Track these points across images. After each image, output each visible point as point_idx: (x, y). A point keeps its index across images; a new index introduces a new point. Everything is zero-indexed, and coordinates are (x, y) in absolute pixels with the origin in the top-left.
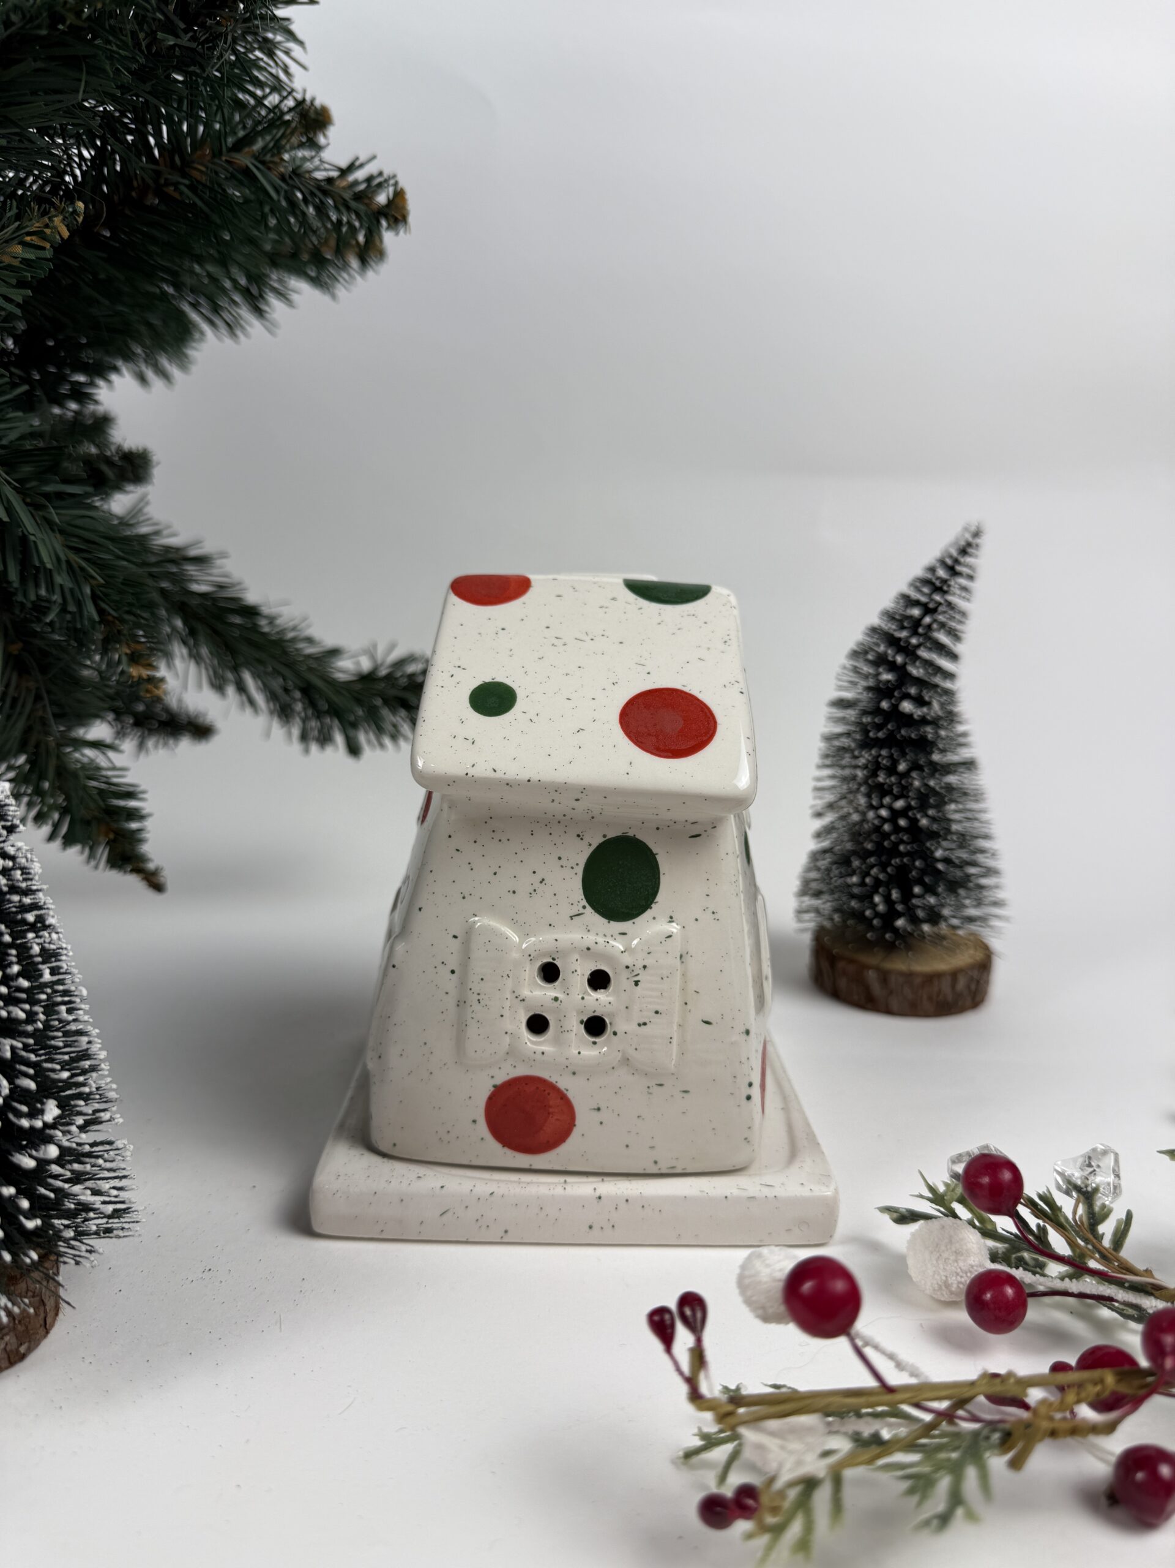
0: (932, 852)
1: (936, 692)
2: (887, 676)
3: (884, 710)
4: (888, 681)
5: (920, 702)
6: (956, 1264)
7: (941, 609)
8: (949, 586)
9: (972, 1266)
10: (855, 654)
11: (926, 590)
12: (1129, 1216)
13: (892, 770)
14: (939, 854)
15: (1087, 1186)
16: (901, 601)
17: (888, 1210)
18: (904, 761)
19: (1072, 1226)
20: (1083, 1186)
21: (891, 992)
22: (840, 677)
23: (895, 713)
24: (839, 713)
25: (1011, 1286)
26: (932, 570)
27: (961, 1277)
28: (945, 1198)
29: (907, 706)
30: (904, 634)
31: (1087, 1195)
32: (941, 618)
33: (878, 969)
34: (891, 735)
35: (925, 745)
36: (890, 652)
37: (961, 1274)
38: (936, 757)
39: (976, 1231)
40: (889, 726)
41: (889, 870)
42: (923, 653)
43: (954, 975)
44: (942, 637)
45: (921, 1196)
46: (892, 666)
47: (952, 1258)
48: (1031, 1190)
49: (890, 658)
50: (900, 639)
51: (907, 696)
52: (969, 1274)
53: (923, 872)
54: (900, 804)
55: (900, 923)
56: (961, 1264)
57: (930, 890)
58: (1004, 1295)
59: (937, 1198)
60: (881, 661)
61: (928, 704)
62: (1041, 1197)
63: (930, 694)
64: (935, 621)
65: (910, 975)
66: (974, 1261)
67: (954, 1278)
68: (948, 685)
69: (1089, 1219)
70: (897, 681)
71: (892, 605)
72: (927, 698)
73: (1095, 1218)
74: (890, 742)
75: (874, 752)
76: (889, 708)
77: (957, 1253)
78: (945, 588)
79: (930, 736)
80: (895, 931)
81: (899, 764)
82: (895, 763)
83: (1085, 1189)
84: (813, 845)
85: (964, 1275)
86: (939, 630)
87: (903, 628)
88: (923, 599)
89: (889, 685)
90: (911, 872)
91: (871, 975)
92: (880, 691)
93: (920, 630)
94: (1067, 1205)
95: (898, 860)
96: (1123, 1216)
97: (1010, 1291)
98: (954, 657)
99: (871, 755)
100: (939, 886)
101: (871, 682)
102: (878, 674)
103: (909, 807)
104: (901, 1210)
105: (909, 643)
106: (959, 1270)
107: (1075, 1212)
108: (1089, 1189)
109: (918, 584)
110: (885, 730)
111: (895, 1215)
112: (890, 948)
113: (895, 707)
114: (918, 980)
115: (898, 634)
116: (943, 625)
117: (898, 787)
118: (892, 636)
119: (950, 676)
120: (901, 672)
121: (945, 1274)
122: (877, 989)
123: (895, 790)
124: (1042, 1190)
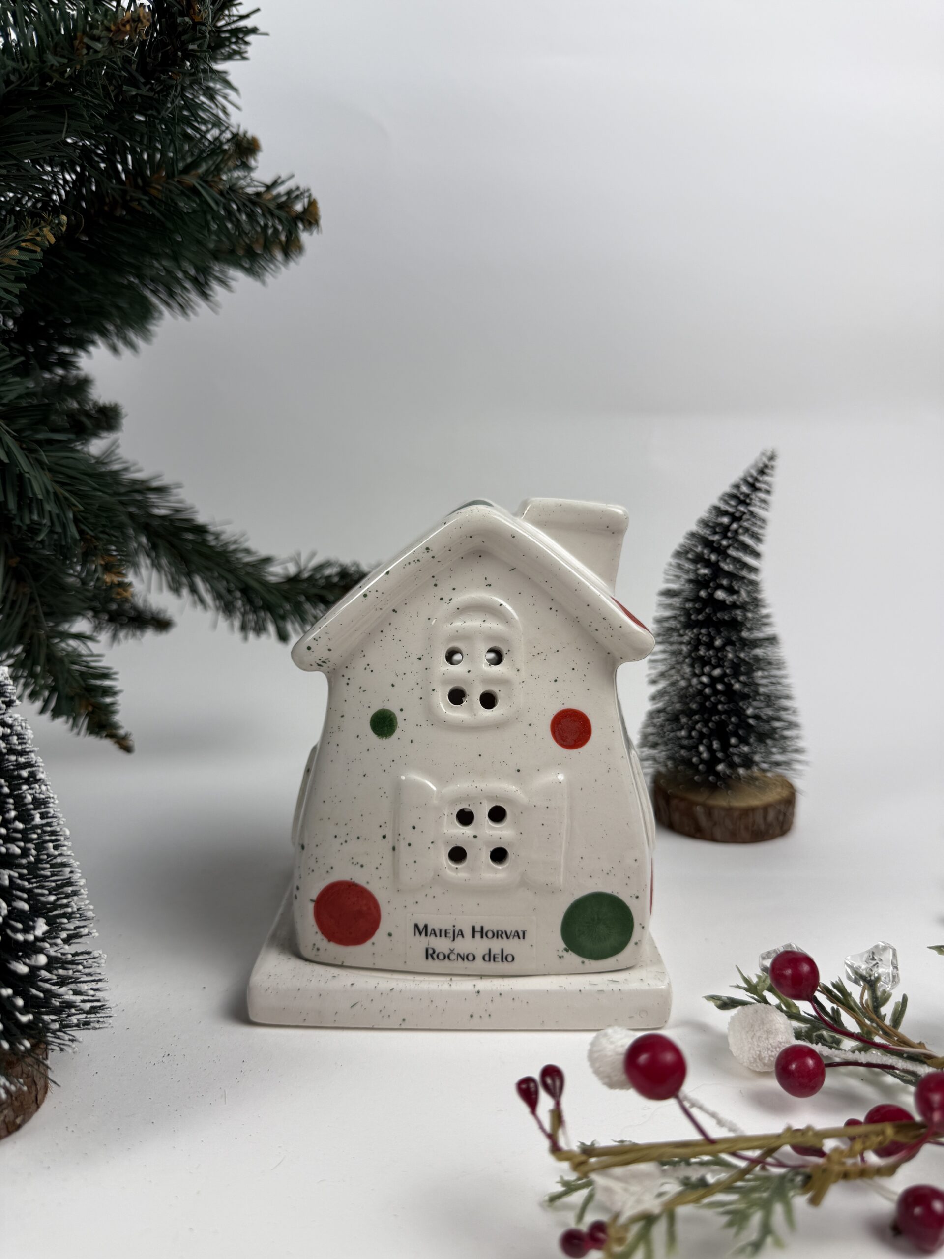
0: (744, 710)
1: (744, 583)
2: (704, 571)
3: (702, 598)
4: (705, 575)
5: (731, 591)
6: (767, 1041)
7: (745, 517)
8: (751, 499)
9: (780, 1043)
10: (678, 554)
11: (733, 503)
12: (905, 999)
13: (710, 645)
14: (750, 711)
15: (870, 976)
16: (714, 512)
17: (712, 998)
18: (720, 638)
19: (859, 1009)
20: (867, 976)
21: (715, 824)
22: (667, 572)
23: (711, 600)
24: (668, 601)
25: (812, 1058)
26: (737, 487)
27: (772, 1051)
28: (758, 987)
29: (720, 594)
30: (716, 538)
31: (871, 983)
32: (746, 524)
33: (704, 805)
34: (708, 618)
35: (736, 625)
36: (705, 551)
37: (772, 1049)
38: (745, 634)
39: (783, 1014)
40: (707, 611)
41: (710, 725)
42: (732, 552)
43: (766, 808)
44: (747, 539)
45: (738, 987)
46: (708, 563)
47: (764, 1036)
48: (826, 978)
49: (706, 557)
50: (713, 542)
51: (720, 587)
52: (778, 1049)
53: (737, 726)
54: (717, 672)
55: (720, 767)
56: (771, 1041)
57: (744, 741)
58: (805, 1065)
59: (751, 988)
60: (699, 559)
61: (737, 592)
62: (834, 985)
63: (738, 585)
64: (741, 526)
65: (730, 810)
66: (782, 1038)
67: (766, 1053)
68: (753, 577)
69: (873, 1002)
70: (711, 574)
71: (707, 515)
72: (736, 588)
73: (878, 1001)
74: (708, 622)
75: (695, 631)
76: (706, 596)
77: (768, 1032)
78: (748, 501)
79: (739, 618)
80: (717, 774)
81: (716, 640)
82: (712, 639)
83: (869, 978)
84: (649, 706)
85: (774, 1050)
86: (744, 534)
87: (715, 533)
88: (731, 510)
89: (706, 578)
90: (728, 727)
91: (699, 810)
92: (699, 583)
93: (729, 534)
94: (856, 991)
95: (717, 717)
96: (900, 1000)
97: (810, 1062)
98: (756, 555)
99: (693, 633)
100: (751, 737)
101: (692, 576)
102: (697, 569)
103: (724, 675)
104: (723, 998)
105: (721, 545)
106: (770, 1046)
107: (862, 997)
108: (873, 978)
109: (726, 498)
110: (703, 614)
111: (719, 1002)
112: (713, 788)
113: (711, 596)
114: (736, 814)
115: (711, 538)
116: (747, 530)
117: (715, 659)
118: (707, 539)
119: (754, 570)
120: (715, 568)
121: (759, 1049)
122: (703, 821)
123: (713, 661)
124: (835, 980)
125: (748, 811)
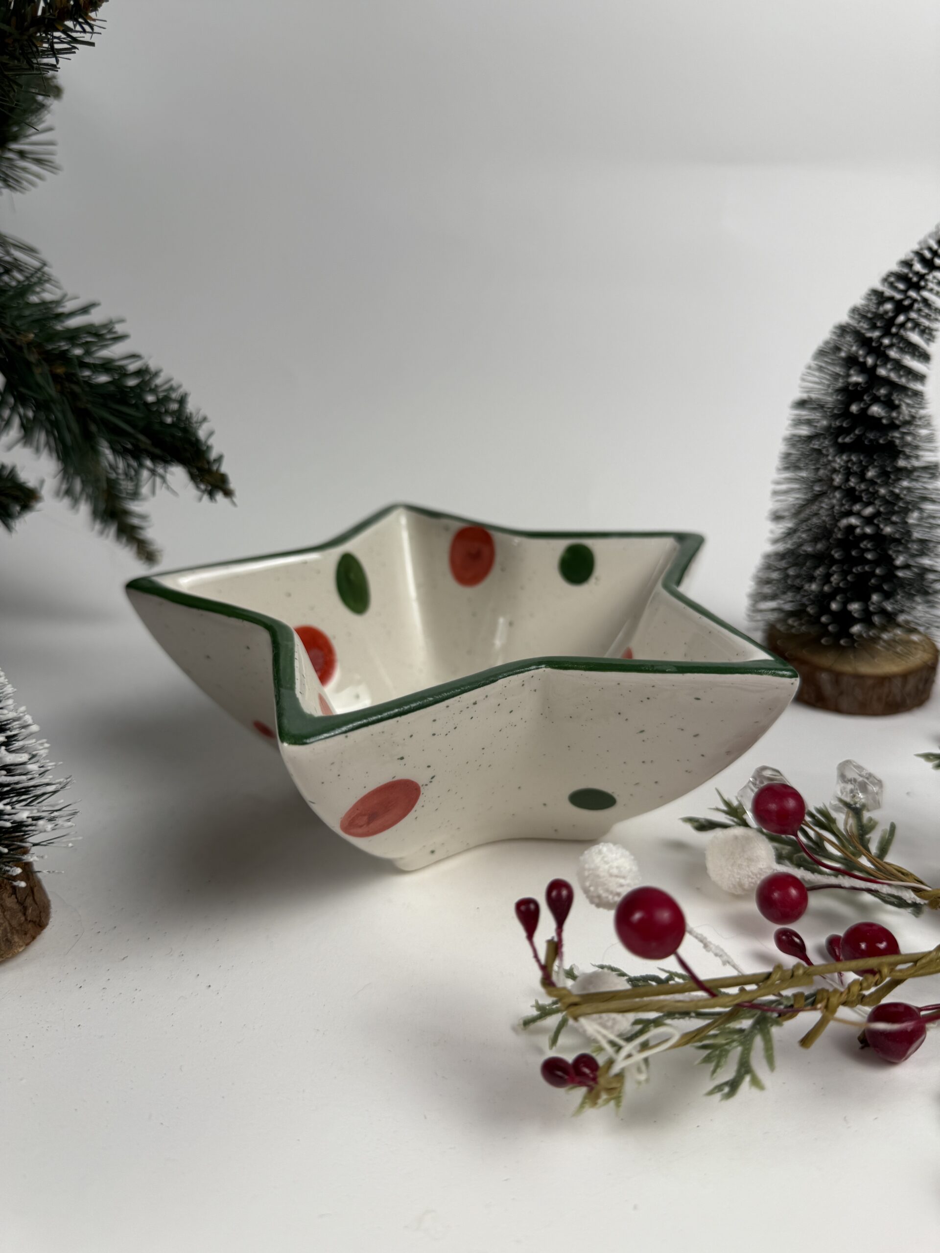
0: (893, 560)
1: (907, 395)
2: (857, 378)
3: (852, 413)
4: (857, 384)
5: (890, 405)
6: (747, 869)
7: (916, 306)
8: (926, 280)
9: (761, 869)
10: (821, 353)
11: (901, 286)
12: (893, 828)
13: (862, 478)
14: (900, 560)
15: (856, 803)
16: (873, 298)
17: (690, 820)
18: (873, 468)
19: (843, 835)
20: (852, 803)
21: (841, 693)
22: (805, 377)
23: (864, 418)
24: (804, 413)
25: (795, 888)
26: (908, 264)
28: (738, 810)
29: (876, 410)
30: (876, 334)
31: (856, 811)
32: (913, 315)
33: (829, 670)
34: (859, 439)
35: (893, 451)
36: (861, 352)
37: (752, 876)
38: (901, 463)
39: (764, 837)
40: (857, 432)
41: (849, 578)
42: (893, 353)
43: (905, 676)
44: (915, 337)
45: (718, 809)
46: (863, 368)
47: (745, 864)
48: (812, 804)
49: (861, 360)
50: (871, 339)
51: (876, 400)
52: (758, 876)
53: (884, 579)
54: (869, 511)
55: (856, 629)
56: (752, 869)
57: (888, 596)
58: (788, 894)
59: (734, 812)
60: (851, 362)
61: (897, 408)
62: (820, 811)
63: (899, 397)
64: (908, 320)
65: (860, 678)
66: (763, 865)
67: (746, 880)
68: (917, 386)
69: (858, 830)
70: (866, 383)
71: (863, 302)
72: (897, 402)
73: (864, 830)
75: (844, 457)
76: (858, 411)
77: (750, 860)
78: (922, 283)
79: (897, 442)
80: (851, 636)
81: (868, 471)
82: (864, 469)
83: (854, 806)
84: (769, 548)
85: (755, 877)
86: (913, 329)
87: (874, 327)
88: (898, 296)
89: (859, 388)
90: (870, 580)
91: (824, 677)
92: (850, 393)
93: (894, 330)
94: (841, 819)
95: (859, 568)
96: (888, 828)
97: (793, 892)
98: (925, 357)
99: (842, 460)
100: (898, 594)
101: (840, 384)
102: (848, 376)
103: (878, 514)
104: (700, 820)
105: (881, 344)
106: (750, 874)
107: (846, 823)
108: (858, 806)
109: (892, 279)
110: (852, 436)
111: (696, 824)
112: (841, 650)
113: (864, 411)
114: (870, 682)
115: (869, 335)
116: (916, 325)
117: (866, 494)
118: (863, 335)
119: (920, 378)
120: (870, 372)
121: (739, 877)
122: (828, 689)
123: (865, 498)
125: (884, 680)
